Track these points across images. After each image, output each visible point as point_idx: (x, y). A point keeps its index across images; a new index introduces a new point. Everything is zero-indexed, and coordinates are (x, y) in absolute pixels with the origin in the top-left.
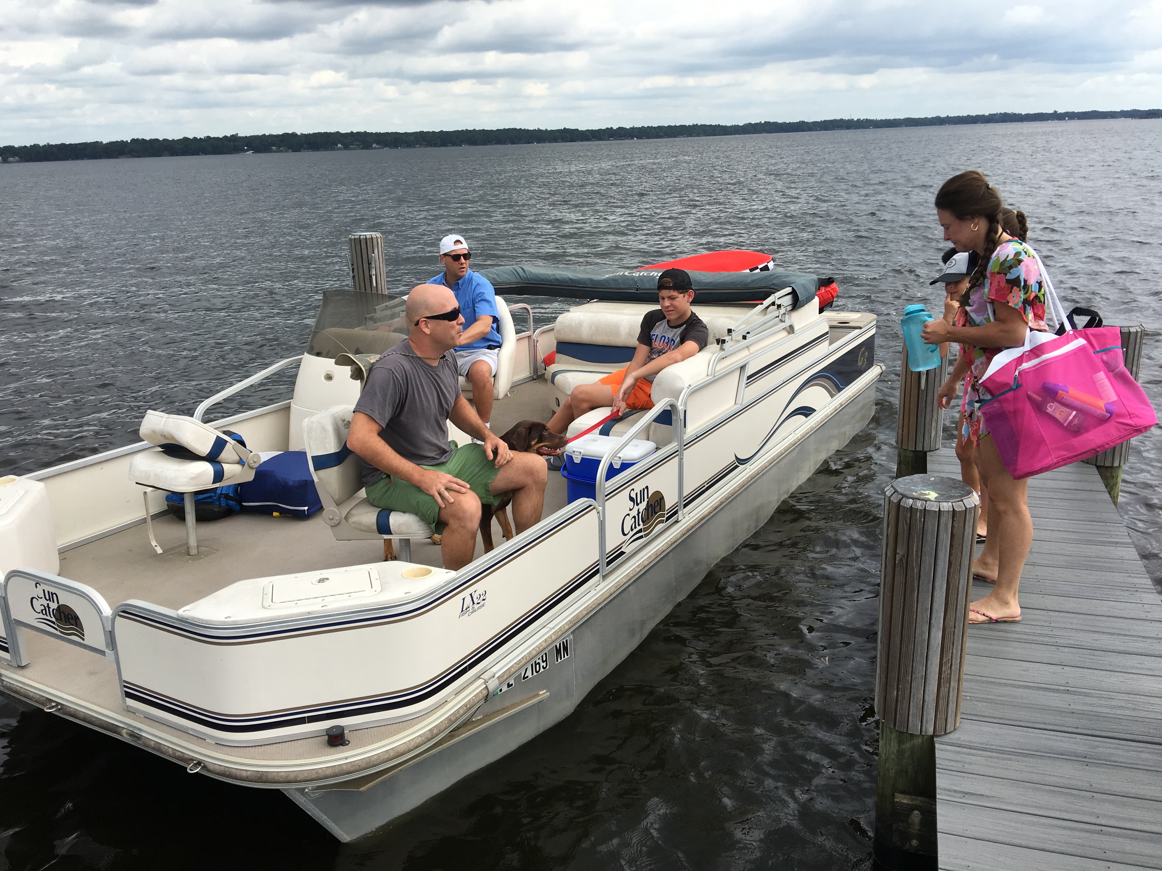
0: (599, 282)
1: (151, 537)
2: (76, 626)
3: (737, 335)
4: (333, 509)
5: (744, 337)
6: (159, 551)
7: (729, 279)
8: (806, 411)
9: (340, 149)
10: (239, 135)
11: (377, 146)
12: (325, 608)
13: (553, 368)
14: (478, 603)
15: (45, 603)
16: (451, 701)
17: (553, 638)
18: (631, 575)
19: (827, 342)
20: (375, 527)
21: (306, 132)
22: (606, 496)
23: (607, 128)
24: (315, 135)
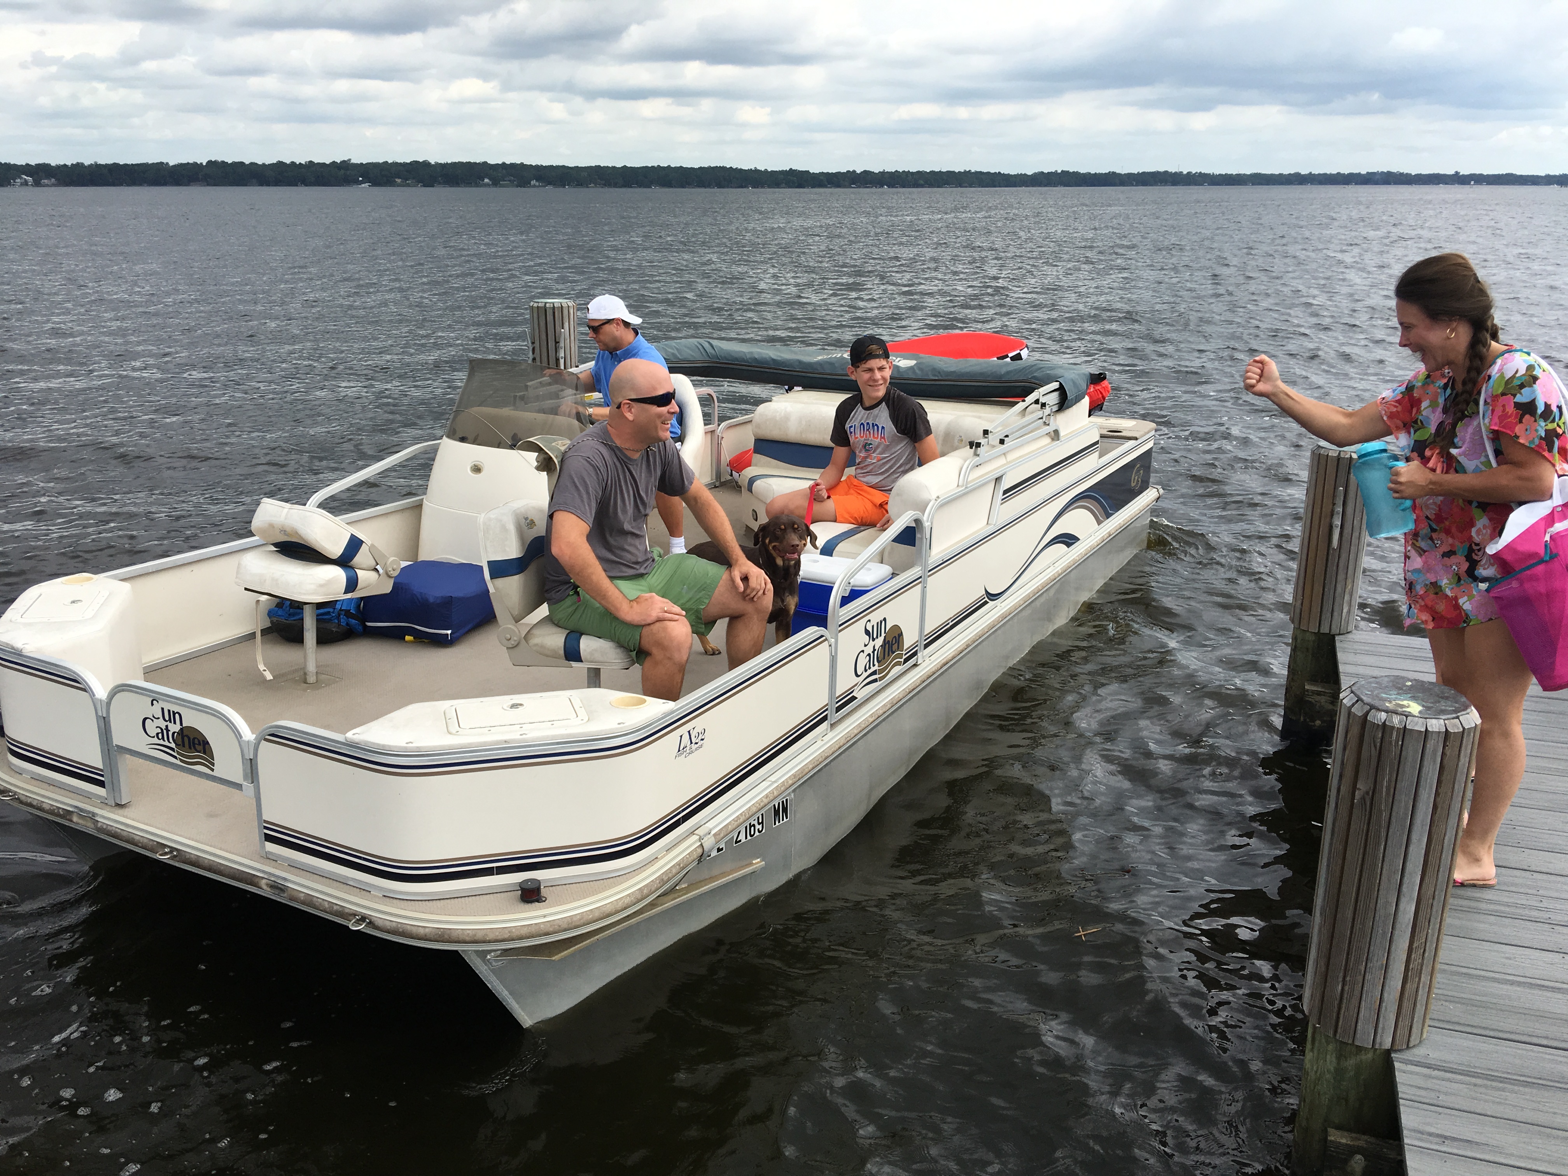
0: (810, 365)
1: (259, 658)
2: (205, 753)
3: (994, 439)
4: (510, 626)
5: (1002, 442)
6: (269, 676)
7: (977, 369)
8: (1068, 540)
9: (487, 185)
10: (352, 161)
11: (537, 184)
12: (524, 736)
13: (750, 472)
14: (696, 743)
15: (163, 724)
16: (662, 857)
17: (776, 793)
18: (863, 726)
19: (1096, 454)
20: (562, 652)
21: (442, 161)
22: (840, 625)
23: (848, 171)
24: (454, 165)
